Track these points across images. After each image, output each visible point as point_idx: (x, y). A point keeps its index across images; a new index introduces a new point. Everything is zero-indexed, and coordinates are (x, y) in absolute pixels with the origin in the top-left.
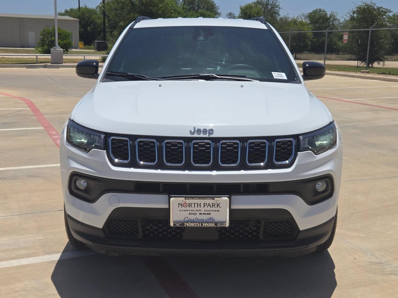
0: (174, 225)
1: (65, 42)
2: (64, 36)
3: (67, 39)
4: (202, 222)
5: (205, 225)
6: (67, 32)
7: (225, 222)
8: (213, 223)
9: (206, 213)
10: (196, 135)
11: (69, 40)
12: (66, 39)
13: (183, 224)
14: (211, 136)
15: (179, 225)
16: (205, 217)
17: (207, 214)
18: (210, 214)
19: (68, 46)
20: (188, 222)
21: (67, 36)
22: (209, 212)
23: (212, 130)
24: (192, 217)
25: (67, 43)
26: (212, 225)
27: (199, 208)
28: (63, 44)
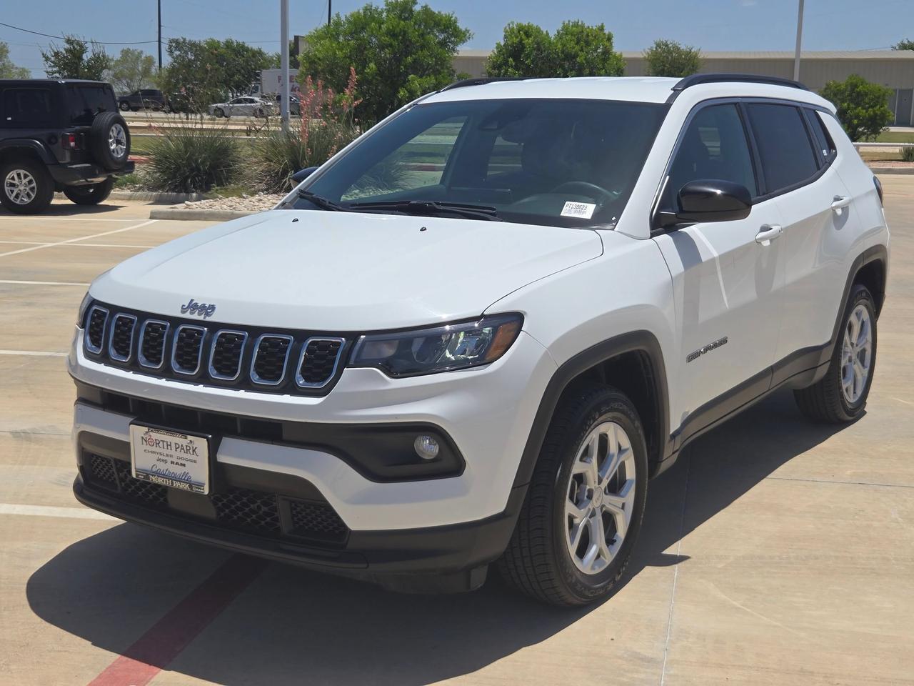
0: (137, 475)
1: (872, 113)
2: (872, 100)
3: (878, 106)
4: (173, 478)
5: (176, 484)
6: (880, 90)
7: (202, 485)
8: (187, 483)
9: (180, 461)
10: (187, 315)
11: (882, 108)
12: (876, 105)
13: (147, 476)
14: (208, 319)
15: (143, 477)
16: (178, 470)
17: (182, 465)
18: (184, 465)
19: (878, 121)
20: (154, 474)
21: (879, 98)
22: (183, 462)
23: (213, 308)
24: (162, 467)
25: (876, 115)
26: (185, 487)
27: (169, 452)
28: (867, 116)
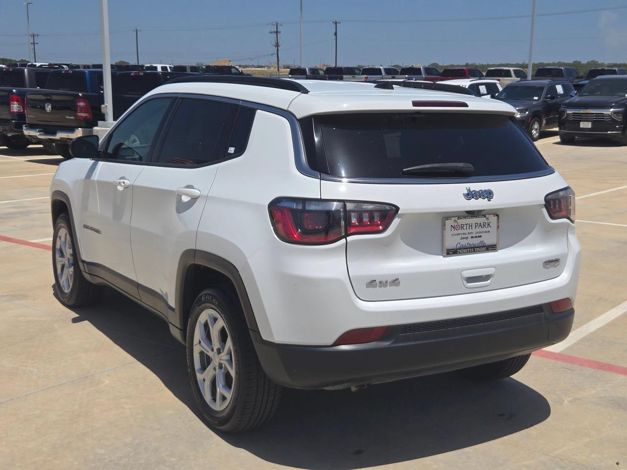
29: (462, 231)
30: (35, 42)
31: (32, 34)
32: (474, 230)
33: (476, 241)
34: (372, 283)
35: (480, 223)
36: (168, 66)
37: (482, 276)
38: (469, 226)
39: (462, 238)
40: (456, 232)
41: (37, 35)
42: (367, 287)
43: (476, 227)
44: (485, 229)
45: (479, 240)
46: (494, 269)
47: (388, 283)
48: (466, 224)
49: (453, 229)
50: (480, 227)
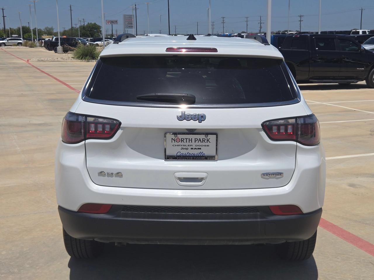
29: (183, 143)
30: (301, 20)
31: (300, 15)
32: (193, 143)
33: (196, 152)
34: (101, 173)
35: (200, 139)
36: (367, 31)
37: (198, 178)
38: (189, 140)
39: (182, 149)
40: (176, 143)
41: (303, 16)
42: (99, 176)
43: (195, 141)
44: (204, 144)
45: (199, 151)
46: (207, 174)
47: (114, 174)
48: (186, 139)
49: (173, 141)
50: (200, 142)
